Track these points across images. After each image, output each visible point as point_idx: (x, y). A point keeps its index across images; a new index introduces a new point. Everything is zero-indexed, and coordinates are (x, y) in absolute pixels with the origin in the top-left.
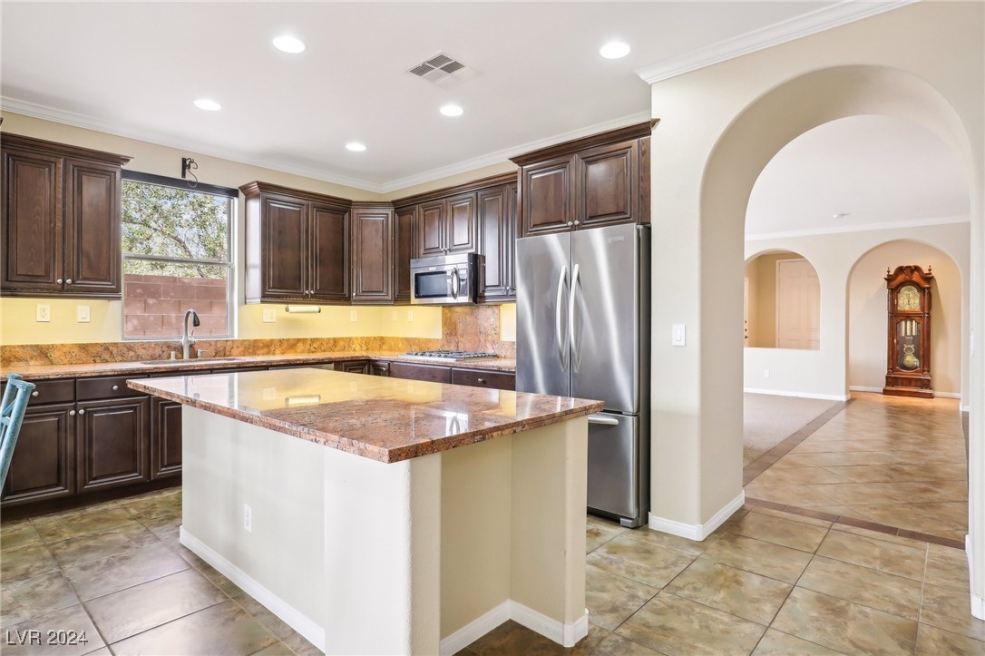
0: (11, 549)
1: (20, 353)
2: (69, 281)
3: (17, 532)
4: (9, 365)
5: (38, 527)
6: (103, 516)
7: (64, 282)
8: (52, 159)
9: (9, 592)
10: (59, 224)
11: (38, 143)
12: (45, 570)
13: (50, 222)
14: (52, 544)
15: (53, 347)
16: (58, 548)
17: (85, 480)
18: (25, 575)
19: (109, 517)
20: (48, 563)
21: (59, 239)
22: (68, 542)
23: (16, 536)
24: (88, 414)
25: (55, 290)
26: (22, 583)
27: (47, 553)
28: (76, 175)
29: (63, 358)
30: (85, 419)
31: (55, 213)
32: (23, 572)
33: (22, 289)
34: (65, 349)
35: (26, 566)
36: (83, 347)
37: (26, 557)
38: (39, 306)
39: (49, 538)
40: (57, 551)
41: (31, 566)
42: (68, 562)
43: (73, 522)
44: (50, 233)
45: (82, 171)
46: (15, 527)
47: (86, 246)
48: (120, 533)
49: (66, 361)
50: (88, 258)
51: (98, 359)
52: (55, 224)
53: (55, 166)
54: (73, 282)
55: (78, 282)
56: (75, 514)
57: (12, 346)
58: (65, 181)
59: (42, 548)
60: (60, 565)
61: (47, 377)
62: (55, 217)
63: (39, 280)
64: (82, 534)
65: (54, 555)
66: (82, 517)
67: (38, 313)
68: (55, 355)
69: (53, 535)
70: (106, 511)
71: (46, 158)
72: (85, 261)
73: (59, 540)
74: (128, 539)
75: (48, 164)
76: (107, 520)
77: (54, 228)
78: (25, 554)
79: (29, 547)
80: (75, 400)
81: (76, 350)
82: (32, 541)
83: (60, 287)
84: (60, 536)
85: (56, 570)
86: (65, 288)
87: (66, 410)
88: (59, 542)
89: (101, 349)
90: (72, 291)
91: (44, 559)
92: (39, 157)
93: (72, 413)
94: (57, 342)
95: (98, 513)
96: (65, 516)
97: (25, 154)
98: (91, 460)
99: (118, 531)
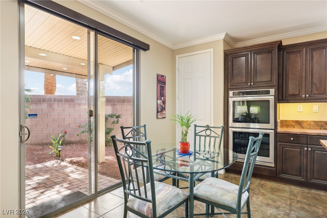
0: (279, 194)
1: (292, 123)
2: (307, 96)
3: (284, 188)
4: (288, 127)
5: (291, 190)
6: (317, 197)
7: (306, 96)
8: (301, 49)
9: (270, 211)
10: (304, 74)
11: (297, 45)
12: (284, 209)
13: (300, 74)
14: (292, 199)
15: (303, 122)
16: (293, 202)
17: (311, 178)
18: (277, 208)
19: (319, 198)
20: (287, 207)
21: (304, 79)
22: (298, 202)
23: (283, 190)
24: (313, 151)
25: (303, 100)
26: (275, 210)
27: (289, 202)
28: (310, 53)
29: (307, 126)
30: (311, 152)
31: (302, 70)
32: (278, 206)
33: (291, 100)
34: (308, 123)
35: (280, 204)
36: (315, 122)
37: (282, 200)
38: (299, 106)
39: (292, 196)
40: (292, 204)
41: (281, 205)
42: (294, 211)
43: (304, 194)
44: (300, 78)
45: (312, 50)
46: (285, 186)
47: (315, 81)
48: (321, 209)
49: (308, 127)
50: (316, 85)
51: (322, 128)
52: (302, 74)
53: (302, 52)
54: (309, 96)
55: (311, 96)
56: (306, 190)
57: (289, 120)
58: (306, 56)
59: (288, 199)
60: (290, 210)
61: (296, 133)
62: (302, 72)
63: (296, 96)
64: (304, 201)
65: (290, 205)
66: (308, 193)
67: (298, 109)
68: (304, 125)
69: (294, 195)
70: (319, 195)
71: (298, 50)
72: (314, 87)
73: (295, 199)
74: (323, 214)
75: (299, 52)
76: (317, 199)
77: (302, 75)
78: (282, 199)
79: (284, 196)
80: (307, 144)
81: (312, 123)
82: (286, 194)
83: (304, 98)
84: (296, 198)
85: (288, 211)
86: (306, 99)
87: (304, 147)
88: (295, 200)
89: (323, 124)
90: (309, 100)
91: (286, 204)
92: (296, 50)
93: (306, 149)
94: (305, 120)
95: (316, 194)
96: (303, 189)
97: (291, 51)
98: (313, 170)
99: (320, 207)
